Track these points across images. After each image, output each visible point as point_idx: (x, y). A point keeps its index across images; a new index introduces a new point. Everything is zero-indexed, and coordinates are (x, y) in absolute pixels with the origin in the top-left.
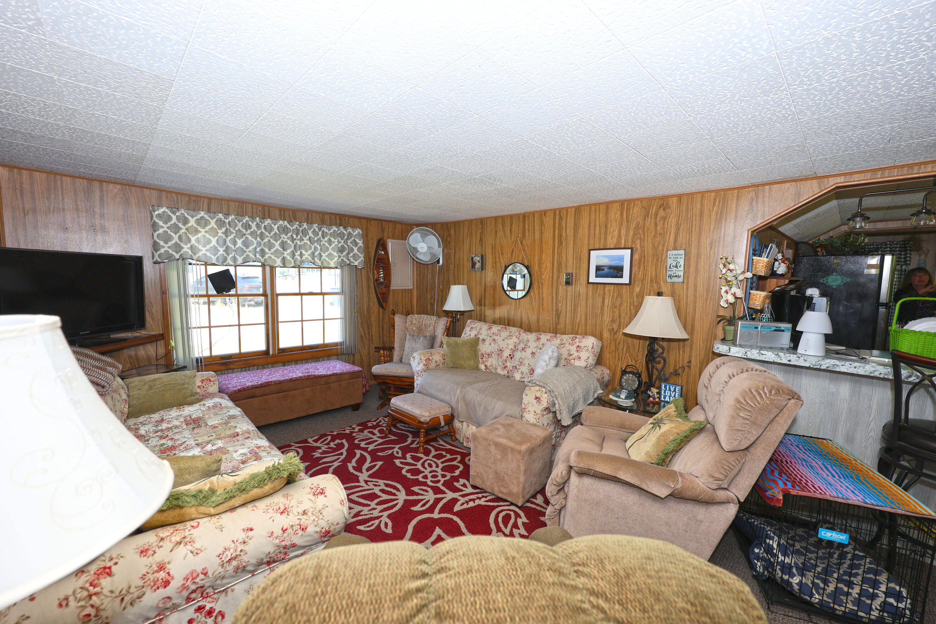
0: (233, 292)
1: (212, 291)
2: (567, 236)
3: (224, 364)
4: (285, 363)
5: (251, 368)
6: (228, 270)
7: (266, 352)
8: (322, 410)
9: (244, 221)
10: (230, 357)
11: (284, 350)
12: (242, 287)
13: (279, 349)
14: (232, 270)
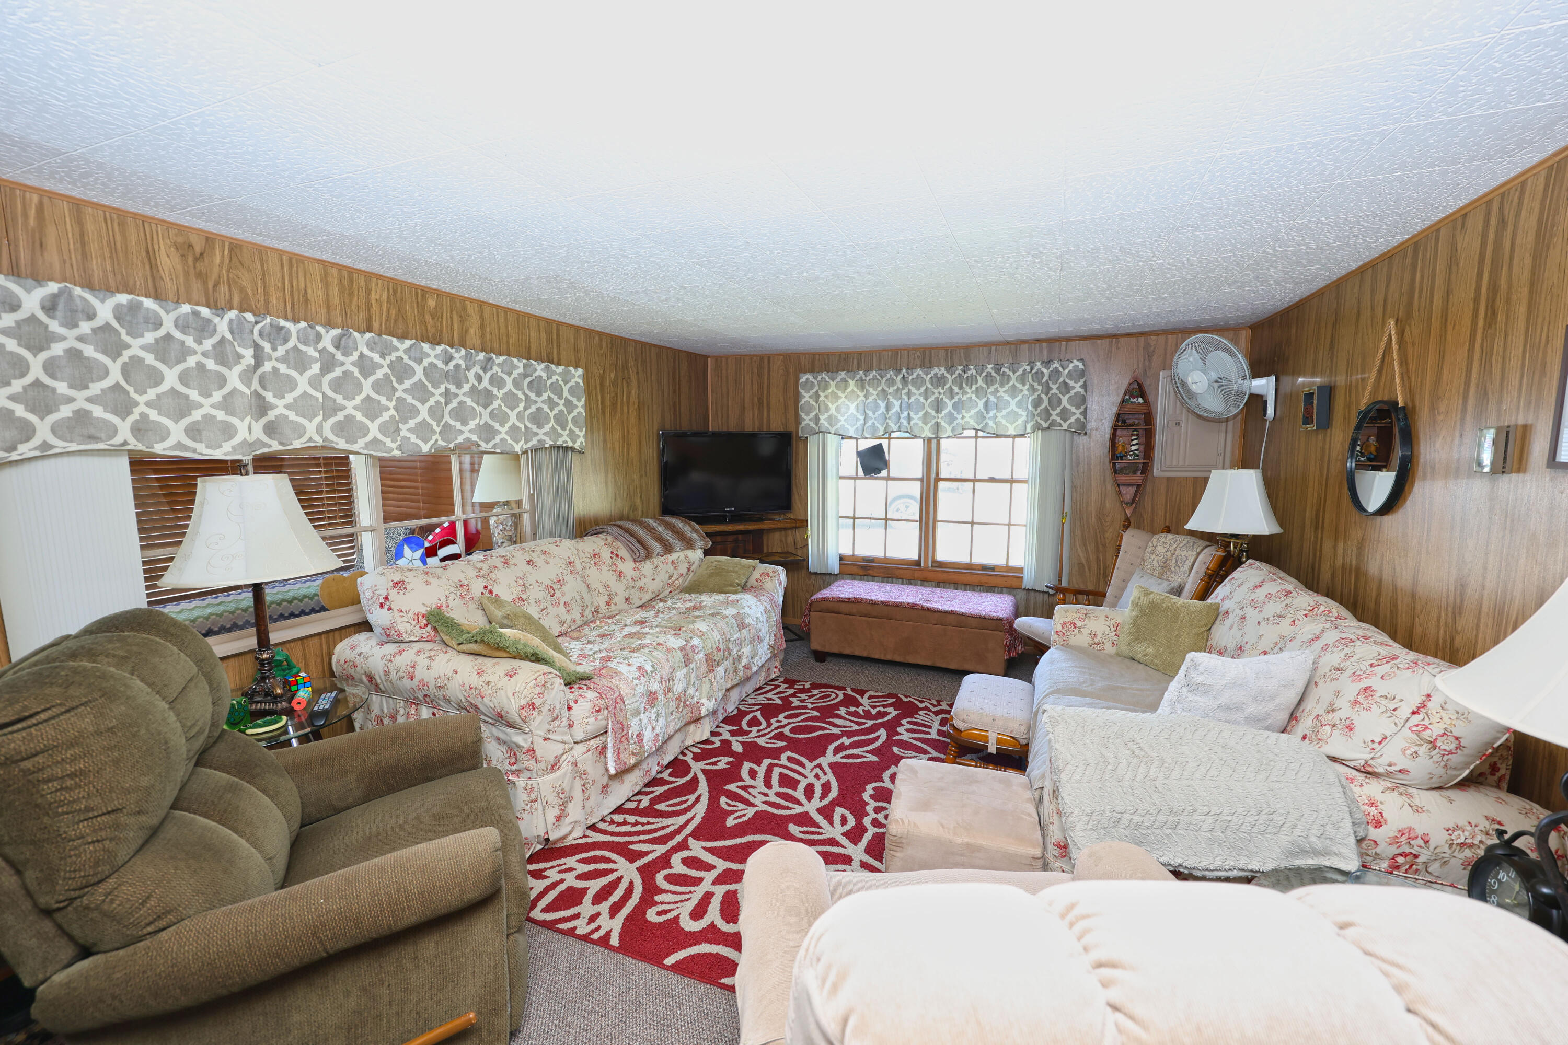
0: (884, 473)
1: (861, 473)
2: (1510, 286)
3: (863, 567)
4: (940, 584)
5: (894, 580)
6: (880, 445)
7: (918, 563)
8: (929, 663)
9: (888, 376)
10: (872, 560)
11: (941, 564)
12: (895, 468)
13: (934, 561)
14: (884, 443)
